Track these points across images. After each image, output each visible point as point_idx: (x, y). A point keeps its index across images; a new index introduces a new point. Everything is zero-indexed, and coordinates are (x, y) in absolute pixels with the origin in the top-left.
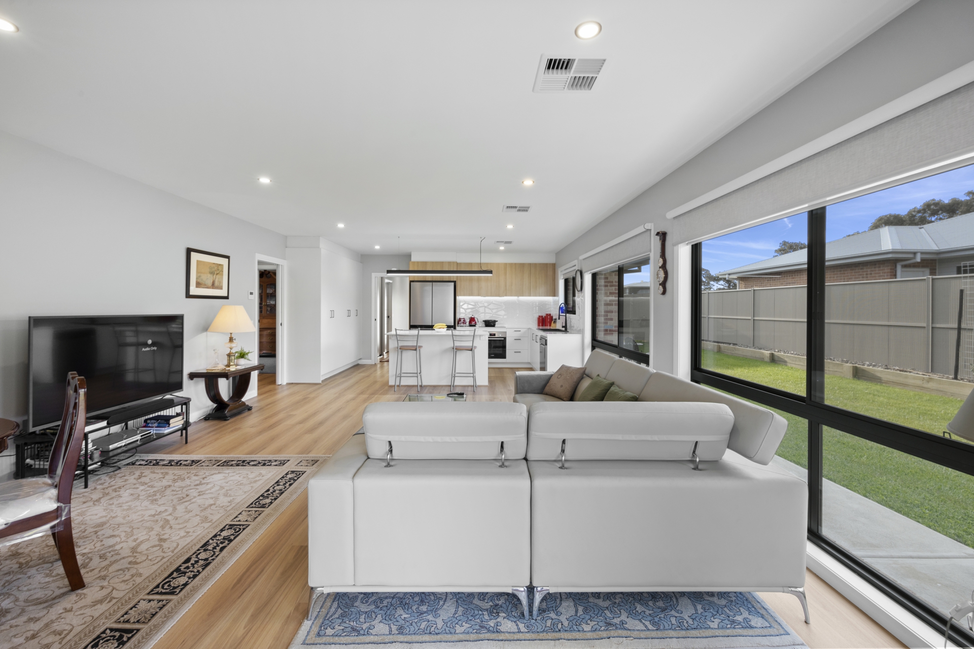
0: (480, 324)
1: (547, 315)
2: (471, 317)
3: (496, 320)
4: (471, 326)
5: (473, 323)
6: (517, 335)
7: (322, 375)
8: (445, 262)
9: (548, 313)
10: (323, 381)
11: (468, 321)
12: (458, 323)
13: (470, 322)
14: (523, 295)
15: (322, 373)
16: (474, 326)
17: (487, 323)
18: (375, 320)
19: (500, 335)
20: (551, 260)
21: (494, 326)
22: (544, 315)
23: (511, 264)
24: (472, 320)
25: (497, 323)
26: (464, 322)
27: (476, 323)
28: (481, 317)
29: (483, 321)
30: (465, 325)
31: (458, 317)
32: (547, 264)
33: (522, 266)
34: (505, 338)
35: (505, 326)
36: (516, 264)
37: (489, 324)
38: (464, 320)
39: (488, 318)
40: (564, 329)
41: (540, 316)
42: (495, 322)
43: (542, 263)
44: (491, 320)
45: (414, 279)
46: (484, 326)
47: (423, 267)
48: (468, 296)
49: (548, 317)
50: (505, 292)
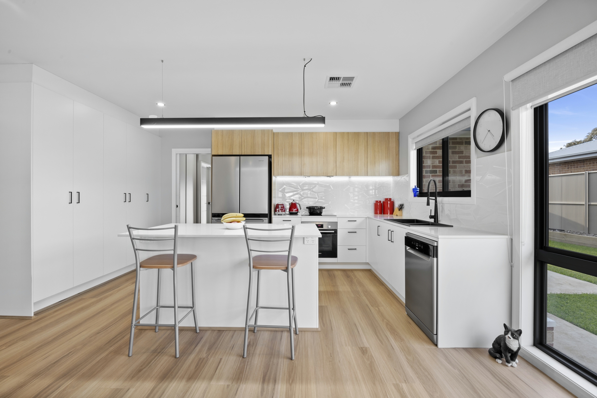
0: (303, 211)
1: (386, 199)
2: (292, 203)
3: (323, 206)
4: (291, 214)
5: (294, 210)
6: (352, 226)
7: (35, 304)
9: (388, 197)
10: (36, 314)
11: (287, 207)
12: (275, 211)
13: (290, 209)
14: (357, 174)
15: (34, 299)
16: (296, 214)
17: (312, 211)
18: (177, 206)
19: (330, 227)
20: (393, 127)
21: (320, 214)
22: (382, 200)
23: (343, 134)
24: (293, 206)
25: (323, 210)
26: (283, 209)
27: (297, 210)
28: (305, 203)
29: (307, 208)
30: (284, 213)
31: (275, 202)
32: (389, 133)
33: (357, 135)
34: (336, 231)
35: (335, 214)
37: (314, 211)
38: (283, 207)
39: (311, 204)
40: (432, 220)
41: (377, 202)
42: (321, 208)
43: (382, 133)
44: (316, 207)
45: (218, 153)
46: (309, 214)
47: (229, 138)
48: (287, 175)
49: (389, 202)
50: (335, 171)
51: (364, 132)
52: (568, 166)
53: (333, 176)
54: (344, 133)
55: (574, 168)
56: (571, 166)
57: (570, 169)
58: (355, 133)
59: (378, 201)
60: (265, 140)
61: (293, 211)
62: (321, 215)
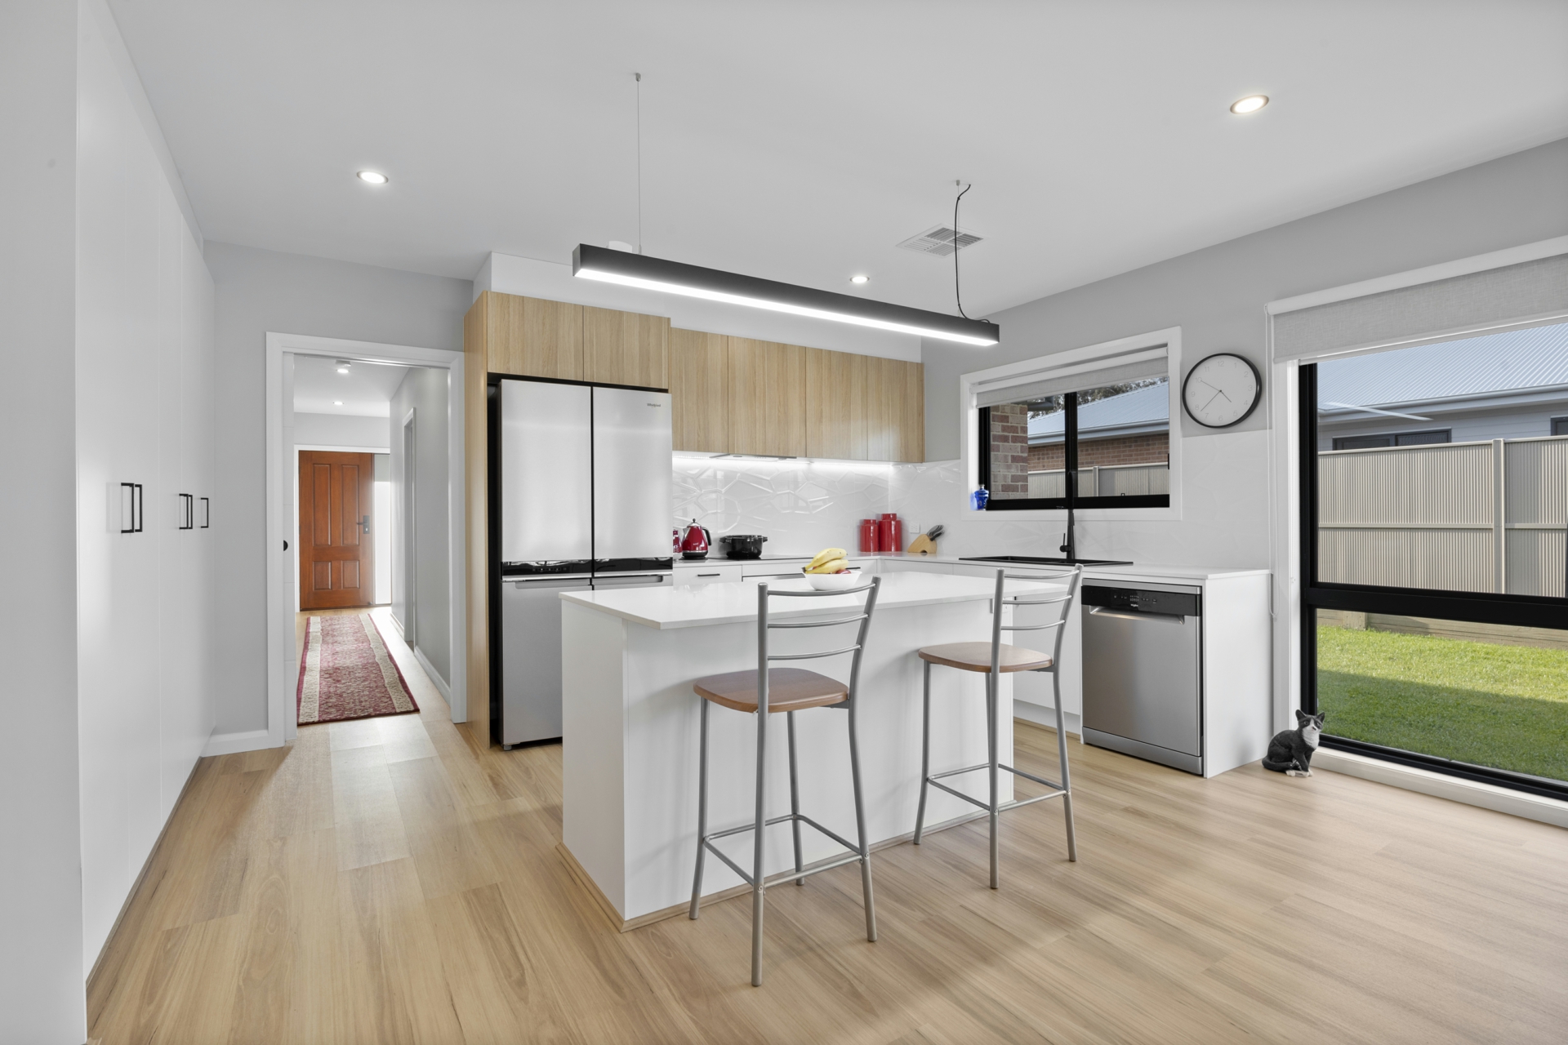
0: (716, 550)
1: (886, 516)
2: (691, 528)
3: (763, 535)
4: (690, 558)
8: (629, 314)
9: (890, 511)
13: (687, 545)
16: (699, 555)
18: (286, 546)
21: (755, 556)
23: (819, 353)
25: (764, 544)
27: (704, 547)
28: (719, 529)
29: (724, 540)
32: (905, 362)
36: (830, 352)
37: (739, 549)
41: (867, 522)
42: (759, 541)
43: (893, 360)
44: (750, 537)
45: (508, 369)
46: (726, 556)
47: (544, 324)
48: (694, 451)
49: (893, 522)
50: (803, 443)
51: (862, 356)
52: (1039, 455)
53: (795, 458)
54: (822, 350)
55: (1048, 458)
56: (1043, 454)
57: (1041, 460)
58: (843, 353)
59: (870, 521)
60: (649, 345)
61: (695, 549)
62: (759, 559)
